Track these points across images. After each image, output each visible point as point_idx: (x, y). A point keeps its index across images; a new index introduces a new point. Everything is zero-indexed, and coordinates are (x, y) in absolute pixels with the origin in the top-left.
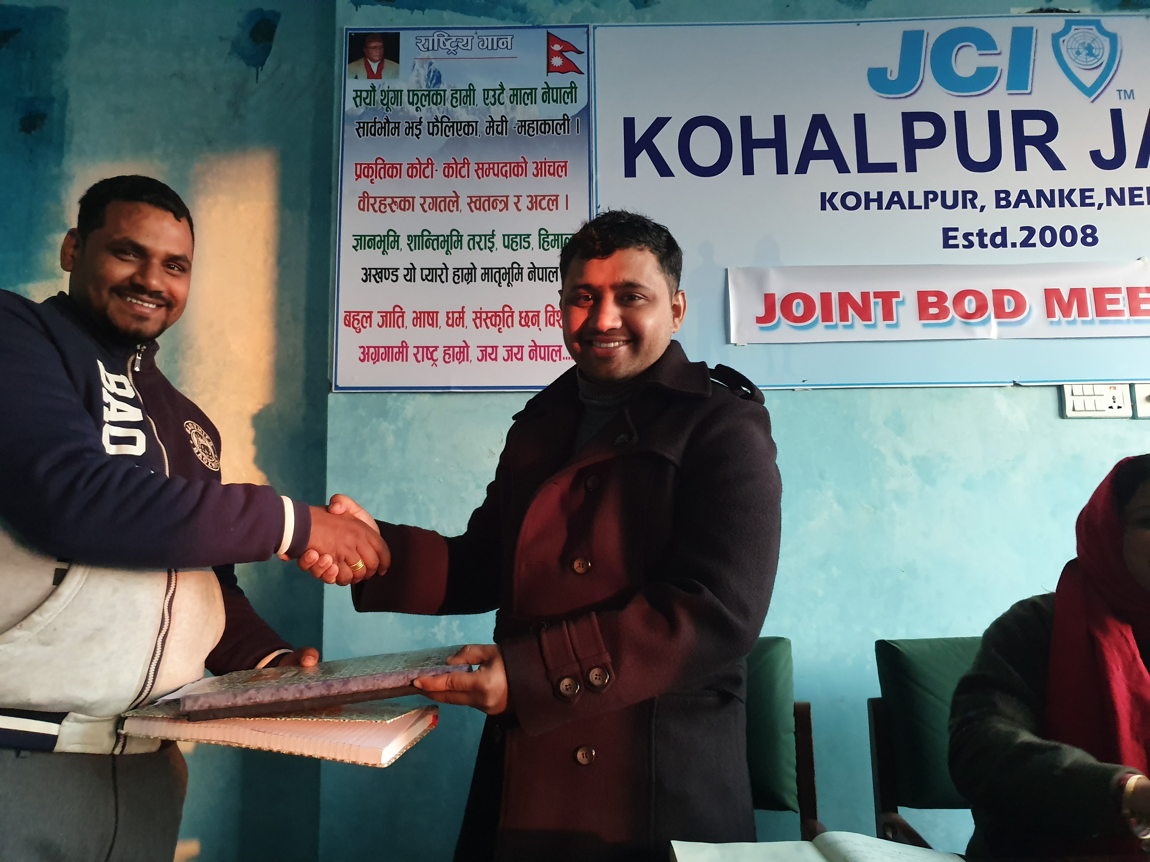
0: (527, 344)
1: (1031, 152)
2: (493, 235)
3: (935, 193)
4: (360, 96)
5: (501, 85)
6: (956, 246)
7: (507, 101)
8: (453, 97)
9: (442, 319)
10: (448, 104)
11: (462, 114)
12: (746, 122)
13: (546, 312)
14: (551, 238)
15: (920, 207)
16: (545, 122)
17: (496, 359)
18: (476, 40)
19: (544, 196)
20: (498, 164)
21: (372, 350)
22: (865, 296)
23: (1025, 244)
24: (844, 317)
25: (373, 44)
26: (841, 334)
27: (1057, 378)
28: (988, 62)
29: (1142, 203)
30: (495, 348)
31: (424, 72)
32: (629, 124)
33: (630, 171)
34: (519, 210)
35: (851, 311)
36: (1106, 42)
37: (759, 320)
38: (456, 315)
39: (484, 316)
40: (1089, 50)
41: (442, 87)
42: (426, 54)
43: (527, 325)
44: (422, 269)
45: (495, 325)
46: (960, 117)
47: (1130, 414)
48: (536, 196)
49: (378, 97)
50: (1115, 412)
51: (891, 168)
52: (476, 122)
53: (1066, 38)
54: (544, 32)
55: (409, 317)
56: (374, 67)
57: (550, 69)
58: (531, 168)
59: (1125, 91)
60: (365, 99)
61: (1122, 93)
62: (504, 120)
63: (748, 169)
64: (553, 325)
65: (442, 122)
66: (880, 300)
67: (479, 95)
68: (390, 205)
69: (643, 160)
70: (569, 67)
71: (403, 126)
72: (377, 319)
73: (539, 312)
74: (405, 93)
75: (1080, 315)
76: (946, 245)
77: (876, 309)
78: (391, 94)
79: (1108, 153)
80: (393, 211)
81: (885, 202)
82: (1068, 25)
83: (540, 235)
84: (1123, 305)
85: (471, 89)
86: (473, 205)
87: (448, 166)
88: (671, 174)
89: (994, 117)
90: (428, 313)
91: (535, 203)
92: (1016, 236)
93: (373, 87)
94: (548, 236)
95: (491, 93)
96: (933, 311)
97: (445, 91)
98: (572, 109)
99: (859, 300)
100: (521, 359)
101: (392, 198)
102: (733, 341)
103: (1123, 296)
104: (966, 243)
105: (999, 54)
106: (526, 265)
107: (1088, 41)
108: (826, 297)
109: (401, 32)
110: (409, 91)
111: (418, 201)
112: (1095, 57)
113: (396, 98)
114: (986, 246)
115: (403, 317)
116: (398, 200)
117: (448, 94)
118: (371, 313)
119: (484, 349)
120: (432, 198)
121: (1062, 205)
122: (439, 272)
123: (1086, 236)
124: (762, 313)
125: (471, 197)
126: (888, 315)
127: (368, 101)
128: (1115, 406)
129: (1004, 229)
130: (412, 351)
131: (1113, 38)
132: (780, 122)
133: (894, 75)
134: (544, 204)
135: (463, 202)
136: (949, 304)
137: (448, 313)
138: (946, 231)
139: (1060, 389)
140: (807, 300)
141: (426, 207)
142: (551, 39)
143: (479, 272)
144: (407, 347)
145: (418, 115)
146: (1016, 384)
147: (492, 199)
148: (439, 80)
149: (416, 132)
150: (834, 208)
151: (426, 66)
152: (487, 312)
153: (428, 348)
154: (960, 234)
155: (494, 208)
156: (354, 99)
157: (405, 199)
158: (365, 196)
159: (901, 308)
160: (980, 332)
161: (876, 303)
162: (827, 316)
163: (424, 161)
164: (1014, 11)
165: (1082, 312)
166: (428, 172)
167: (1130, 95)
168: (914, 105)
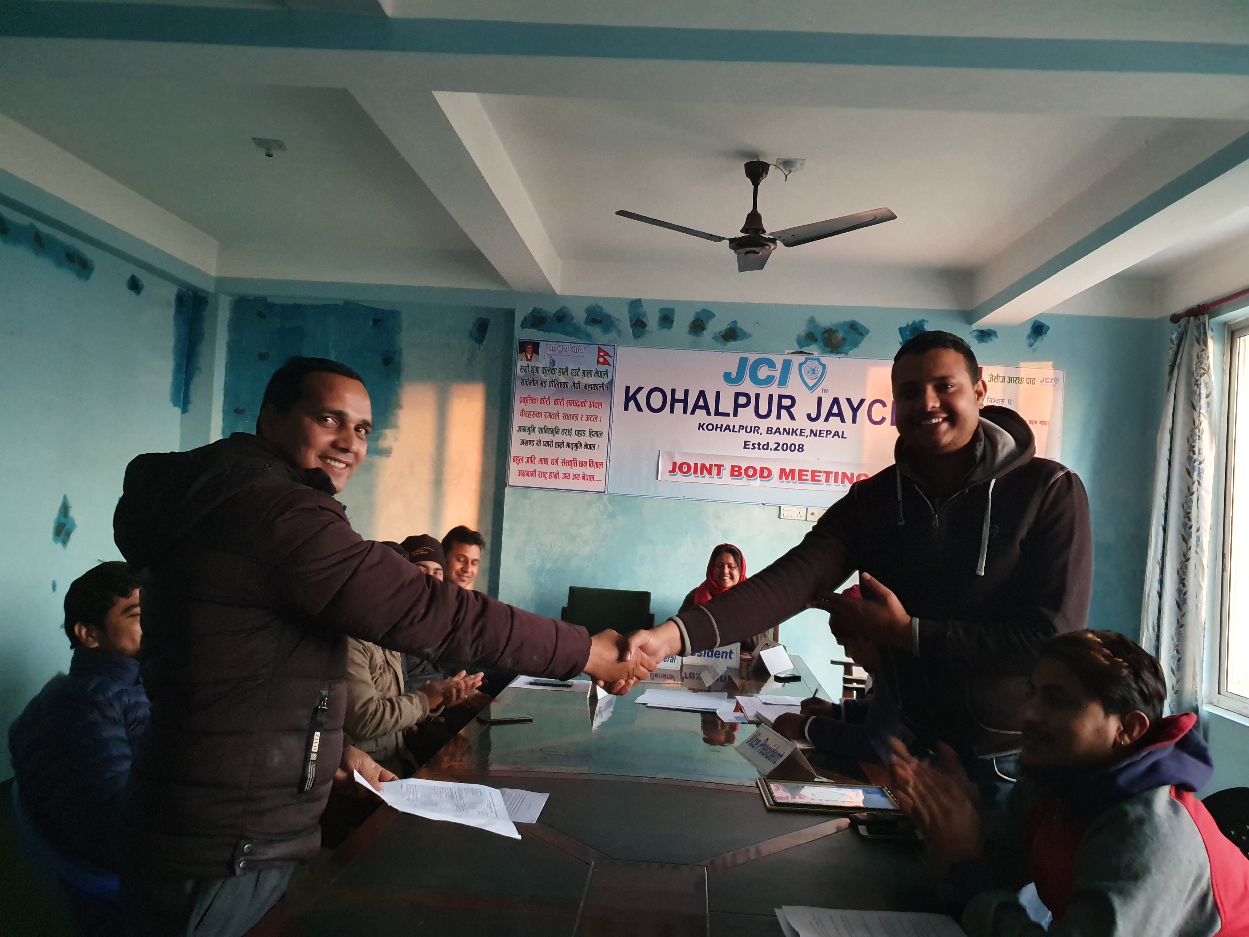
0: (581, 474)
1: (784, 412)
2: (571, 430)
3: (743, 427)
4: (523, 369)
5: (579, 368)
6: (749, 448)
7: (581, 375)
8: (559, 372)
9: (550, 461)
10: (557, 374)
11: (563, 379)
12: (673, 391)
13: (590, 462)
14: (593, 433)
15: (737, 432)
16: (595, 385)
17: (569, 479)
18: (570, 348)
19: (592, 416)
20: (576, 401)
21: (523, 472)
22: (711, 465)
23: (776, 449)
24: (702, 473)
25: (529, 346)
26: (700, 479)
27: (779, 503)
28: (772, 373)
29: (823, 437)
30: (569, 474)
31: (548, 360)
32: (628, 388)
33: (626, 408)
34: (582, 421)
35: (705, 471)
36: (821, 368)
37: (670, 472)
38: (555, 461)
39: (566, 462)
40: (813, 371)
41: (555, 367)
42: (550, 353)
43: (582, 466)
44: (543, 442)
45: (570, 465)
46: (757, 396)
47: (805, 519)
48: (589, 416)
49: (530, 369)
50: (799, 518)
51: (727, 415)
52: (568, 383)
53: (805, 365)
54: (598, 346)
55: (537, 460)
56: (529, 356)
57: (599, 363)
58: (588, 404)
59: (825, 390)
60: (525, 370)
61: (824, 390)
62: (579, 383)
63: (672, 411)
64: (592, 467)
65: (554, 382)
66: (716, 468)
67: (570, 371)
68: (533, 415)
69: (632, 404)
70: (606, 362)
71: (539, 382)
72: (525, 460)
73: (587, 462)
74: (540, 369)
75: (792, 480)
76: (745, 448)
77: (715, 471)
78: (535, 368)
79: (814, 415)
80: (533, 417)
81: (723, 428)
82: (807, 360)
83: (589, 431)
84: (809, 477)
85: (567, 369)
86: (564, 417)
87: (556, 400)
88: (642, 411)
89: (771, 396)
90: (545, 459)
91: (588, 418)
92: (772, 446)
93: (528, 365)
94: (593, 432)
95: (575, 371)
96: (736, 473)
97: (556, 369)
98: (606, 381)
99: (708, 467)
100: (579, 479)
101: (534, 412)
102: (659, 479)
103: (809, 474)
104: (753, 447)
105: (777, 370)
106: (583, 443)
107: (813, 367)
108: (696, 465)
109: (541, 342)
110: (542, 368)
111: (543, 414)
112: (815, 374)
113: (537, 370)
114: (760, 449)
115: (535, 460)
116: (536, 413)
117: (558, 370)
118: (523, 457)
119: (565, 475)
120: (549, 413)
121: (792, 434)
122: (550, 443)
123: (799, 448)
124: (671, 469)
125: (564, 414)
126: (719, 473)
127: (526, 371)
128: (799, 515)
129: (768, 443)
130: (537, 473)
131: (824, 366)
132: (686, 392)
133: (734, 376)
134: (592, 419)
135: (561, 416)
136: (742, 471)
137: (552, 459)
138: (745, 442)
139: (780, 507)
140: (689, 466)
141: (546, 416)
142: (600, 350)
143: (565, 444)
144: (536, 472)
145: (545, 378)
146: (763, 504)
147: (572, 416)
148: (554, 364)
149: (544, 385)
150: (703, 429)
151: (549, 358)
152: (567, 460)
153: (544, 472)
154: (751, 444)
155: (573, 419)
156: (521, 369)
157: (538, 413)
158: (523, 411)
159: (724, 471)
160: (752, 483)
161: (715, 469)
162: (695, 472)
163: (546, 397)
164: (786, 352)
165: (793, 478)
166: (548, 402)
167: (826, 391)
168: (740, 389)
